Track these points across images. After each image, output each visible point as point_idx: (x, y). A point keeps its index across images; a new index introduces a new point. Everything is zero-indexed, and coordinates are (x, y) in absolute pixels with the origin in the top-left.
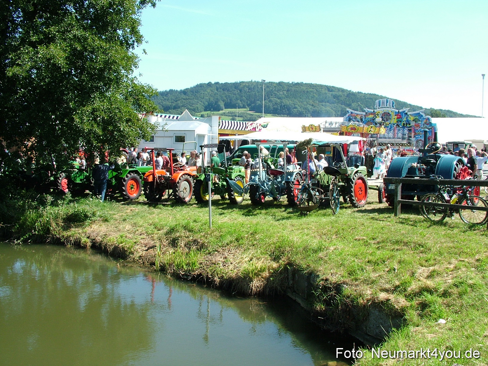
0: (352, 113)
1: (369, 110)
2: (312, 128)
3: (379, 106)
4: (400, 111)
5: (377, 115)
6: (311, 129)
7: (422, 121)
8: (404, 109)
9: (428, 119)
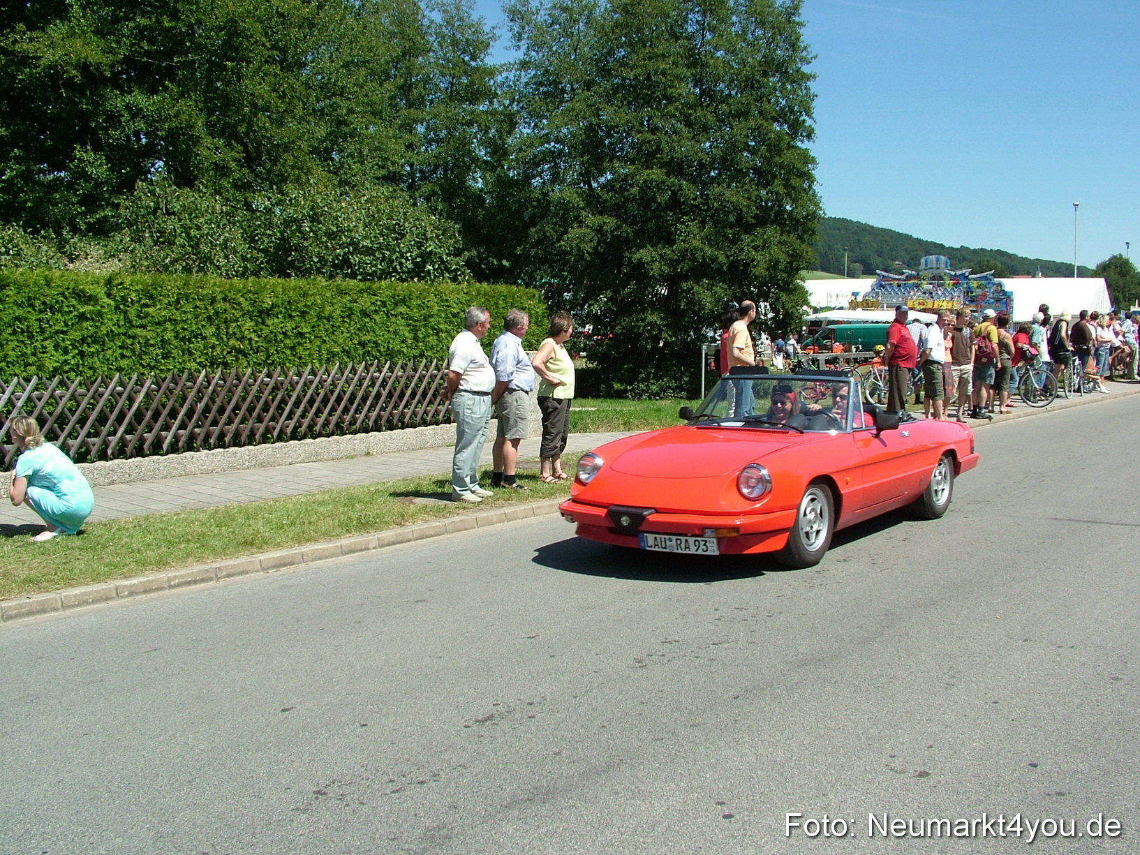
0: (884, 276)
1: (910, 272)
2: (868, 304)
3: (926, 266)
4: (959, 272)
5: (924, 279)
6: (865, 305)
7: (990, 288)
8: (964, 271)
9: (1000, 285)
